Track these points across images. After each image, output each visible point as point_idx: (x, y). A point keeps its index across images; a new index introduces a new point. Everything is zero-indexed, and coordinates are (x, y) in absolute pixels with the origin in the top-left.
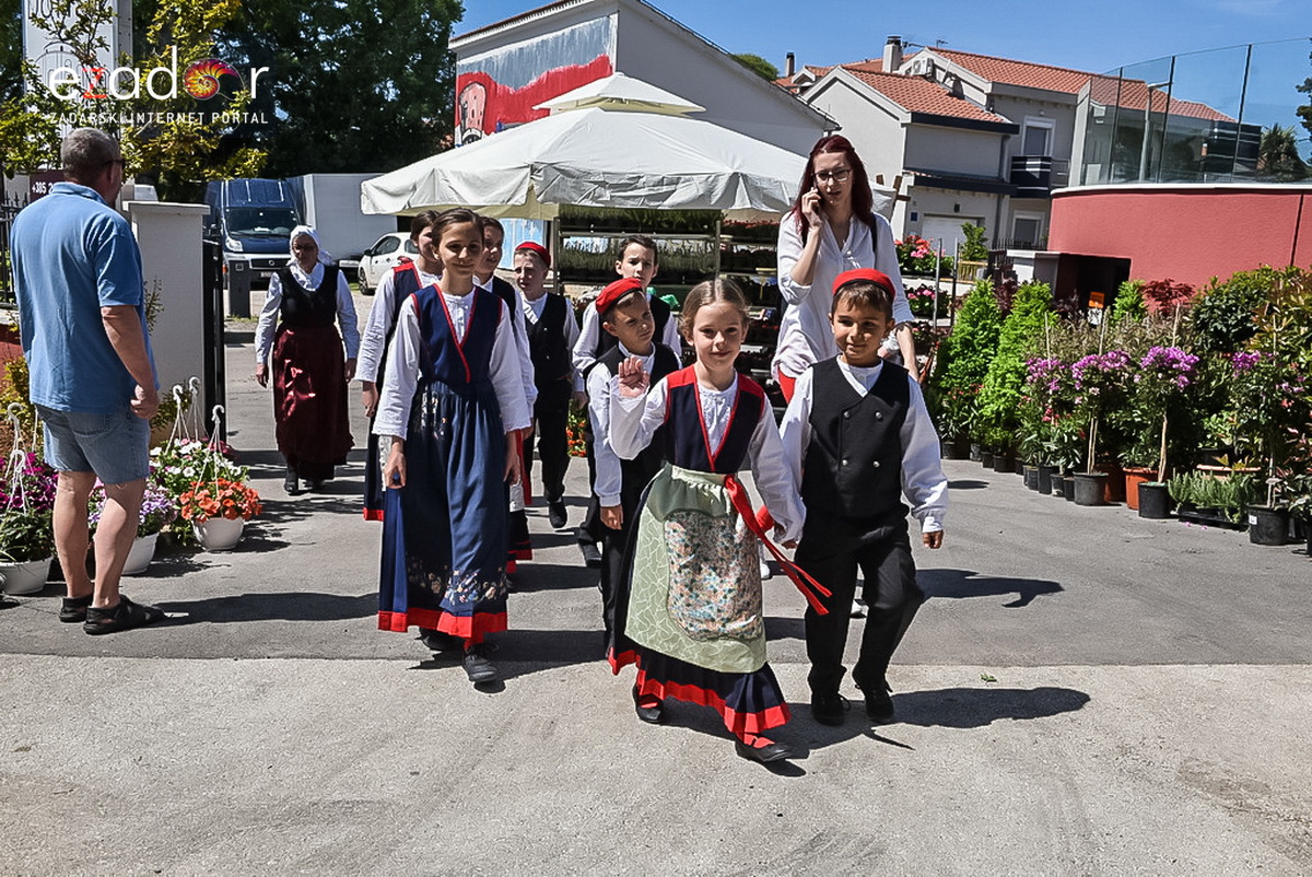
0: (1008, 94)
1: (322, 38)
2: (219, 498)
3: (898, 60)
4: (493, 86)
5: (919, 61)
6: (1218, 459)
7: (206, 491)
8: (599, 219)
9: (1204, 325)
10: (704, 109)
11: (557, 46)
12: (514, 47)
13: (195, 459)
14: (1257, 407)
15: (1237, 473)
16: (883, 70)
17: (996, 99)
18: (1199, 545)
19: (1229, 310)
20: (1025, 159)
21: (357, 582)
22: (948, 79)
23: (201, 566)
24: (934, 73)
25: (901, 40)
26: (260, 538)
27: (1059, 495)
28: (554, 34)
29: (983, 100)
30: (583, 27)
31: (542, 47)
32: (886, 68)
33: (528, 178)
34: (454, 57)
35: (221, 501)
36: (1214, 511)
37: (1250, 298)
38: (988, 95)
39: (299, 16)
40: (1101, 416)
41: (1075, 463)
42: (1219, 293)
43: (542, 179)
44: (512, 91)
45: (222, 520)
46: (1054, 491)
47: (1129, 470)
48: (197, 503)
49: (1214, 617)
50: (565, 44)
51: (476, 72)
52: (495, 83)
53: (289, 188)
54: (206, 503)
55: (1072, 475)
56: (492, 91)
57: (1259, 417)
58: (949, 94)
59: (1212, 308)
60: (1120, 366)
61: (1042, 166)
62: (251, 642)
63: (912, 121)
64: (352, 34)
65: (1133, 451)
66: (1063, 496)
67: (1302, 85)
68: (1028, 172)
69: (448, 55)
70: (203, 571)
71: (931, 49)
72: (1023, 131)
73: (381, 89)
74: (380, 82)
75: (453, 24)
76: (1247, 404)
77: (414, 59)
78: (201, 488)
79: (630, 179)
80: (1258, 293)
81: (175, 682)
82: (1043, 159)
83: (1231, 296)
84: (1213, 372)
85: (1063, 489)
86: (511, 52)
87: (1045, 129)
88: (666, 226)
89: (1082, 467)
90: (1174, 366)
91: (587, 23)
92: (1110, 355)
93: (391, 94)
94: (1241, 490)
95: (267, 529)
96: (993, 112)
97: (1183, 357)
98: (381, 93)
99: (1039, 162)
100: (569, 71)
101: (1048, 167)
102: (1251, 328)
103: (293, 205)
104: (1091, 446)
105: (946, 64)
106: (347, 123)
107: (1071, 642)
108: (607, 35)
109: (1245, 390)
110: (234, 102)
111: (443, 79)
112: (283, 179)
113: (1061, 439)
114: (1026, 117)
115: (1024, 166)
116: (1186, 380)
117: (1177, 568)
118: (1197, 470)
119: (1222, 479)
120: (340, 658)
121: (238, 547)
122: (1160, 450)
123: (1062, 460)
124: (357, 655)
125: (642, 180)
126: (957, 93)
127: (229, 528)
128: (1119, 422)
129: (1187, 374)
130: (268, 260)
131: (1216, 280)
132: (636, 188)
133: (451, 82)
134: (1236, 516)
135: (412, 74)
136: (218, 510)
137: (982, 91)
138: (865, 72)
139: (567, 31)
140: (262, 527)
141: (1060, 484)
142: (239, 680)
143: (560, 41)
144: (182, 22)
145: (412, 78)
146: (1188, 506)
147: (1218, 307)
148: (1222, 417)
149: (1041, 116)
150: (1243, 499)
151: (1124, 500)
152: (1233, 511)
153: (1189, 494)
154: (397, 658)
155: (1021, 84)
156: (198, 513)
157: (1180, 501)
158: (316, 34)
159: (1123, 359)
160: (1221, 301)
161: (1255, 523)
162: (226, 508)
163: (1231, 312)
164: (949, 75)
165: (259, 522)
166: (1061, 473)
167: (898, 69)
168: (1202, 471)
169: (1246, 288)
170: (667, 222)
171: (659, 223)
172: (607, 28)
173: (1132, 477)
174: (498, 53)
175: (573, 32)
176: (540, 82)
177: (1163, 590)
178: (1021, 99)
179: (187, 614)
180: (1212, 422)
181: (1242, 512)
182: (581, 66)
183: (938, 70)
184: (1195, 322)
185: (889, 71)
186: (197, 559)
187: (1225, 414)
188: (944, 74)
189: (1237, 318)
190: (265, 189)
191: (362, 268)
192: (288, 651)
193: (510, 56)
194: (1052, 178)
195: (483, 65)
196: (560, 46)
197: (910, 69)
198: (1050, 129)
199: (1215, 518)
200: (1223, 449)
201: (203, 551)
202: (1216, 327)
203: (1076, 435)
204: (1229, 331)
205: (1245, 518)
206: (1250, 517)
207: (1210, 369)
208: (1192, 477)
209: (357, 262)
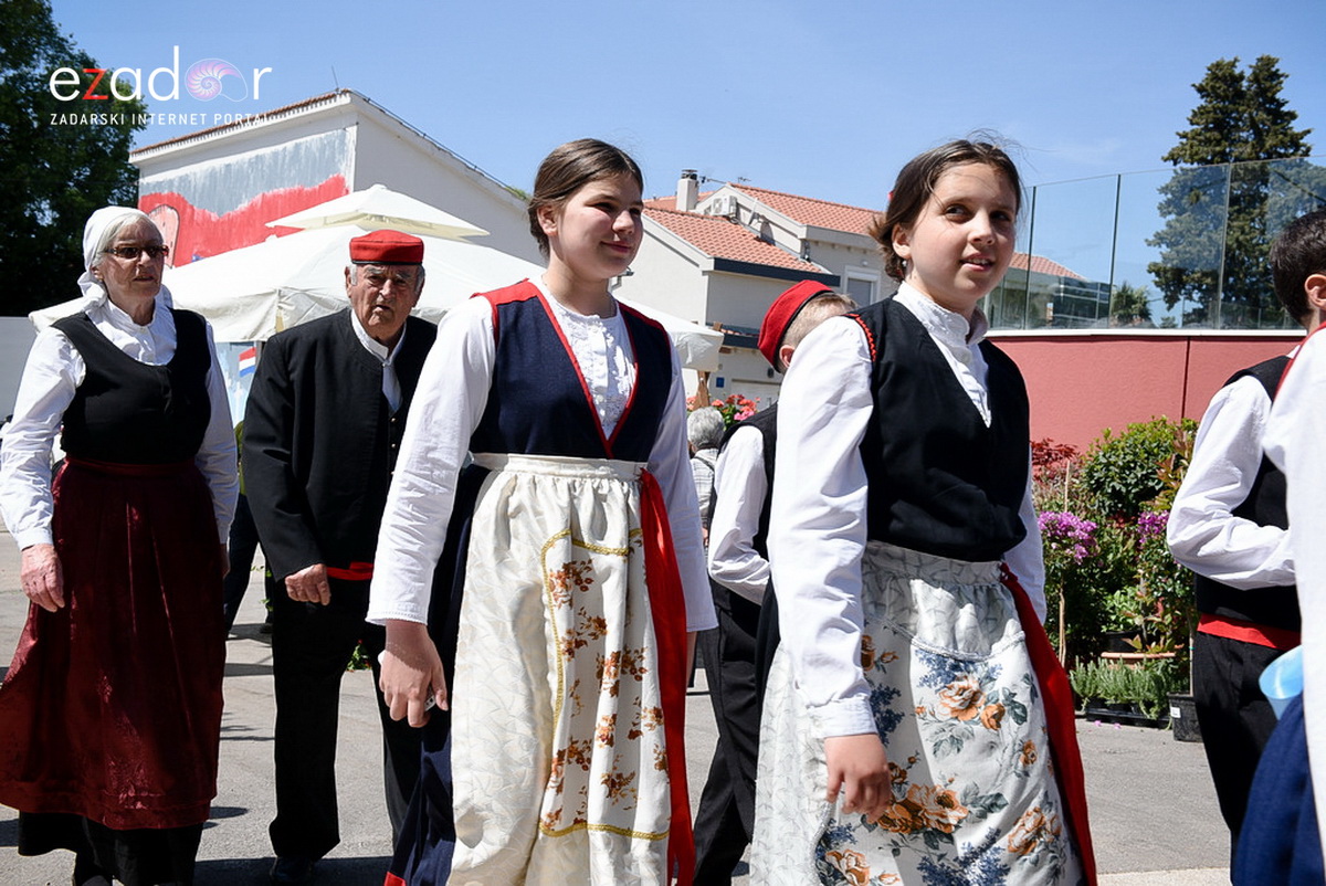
0: (825, 240)
3: (694, 199)
4: (189, 210)
5: (720, 199)
6: (1129, 641)
9: (1099, 485)
10: (491, 232)
11: (276, 162)
12: (218, 163)
14: (1171, 576)
15: (1149, 660)
16: (677, 209)
17: (812, 246)
18: (1117, 744)
19: (1127, 467)
22: (755, 221)
24: (738, 213)
25: (698, 174)
28: (273, 149)
29: (797, 246)
30: (312, 140)
31: (256, 163)
32: (681, 206)
33: (276, 308)
34: (135, 173)
36: (1127, 706)
37: (1149, 453)
38: (803, 241)
42: (1113, 448)
43: (292, 308)
44: (214, 217)
49: (1158, 820)
50: (287, 161)
51: (166, 192)
52: (192, 207)
56: (187, 217)
57: (1174, 589)
58: (757, 239)
59: (1107, 465)
63: (715, 268)
67: (1151, 238)
69: (127, 170)
71: (733, 186)
72: (844, 282)
73: (32, 210)
74: (32, 201)
75: (134, 133)
76: (1160, 573)
77: (79, 175)
80: (1158, 446)
83: (1127, 450)
84: (1109, 544)
86: (214, 169)
87: (870, 282)
90: (1069, 534)
91: (318, 136)
93: (47, 218)
94: (1157, 679)
96: (808, 260)
97: (1080, 525)
98: (33, 217)
100: (292, 193)
102: (1153, 487)
105: (752, 203)
108: (343, 151)
109: (1156, 557)
114: (847, 267)
116: (1084, 550)
117: (1100, 770)
118: (1102, 658)
119: (1136, 668)
122: (1058, 637)
126: (765, 238)
129: (1083, 543)
131: (1109, 433)
134: (1154, 710)
135: (77, 195)
137: (796, 236)
138: (656, 210)
139: (290, 145)
143: (280, 157)
145: (79, 199)
146: (1097, 702)
147: (1114, 464)
148: (1125, 594)
149: (864, 266)
150: (1160, 690)
152: (1149, 705)
153: (1097, 687)
155: (840, 229)
157: (1086, 696)
160: (1118, 456)
161: (1179, 716)
163: (1130, 469)
164: (755, 216)
167: (695, 207)
168: (1108, 659)
169: (1144, 441)
172: (343, 143)
174: (198, 170)
175: (297, 146)
176: (252, 207)
178: (840, 246)
180: (1116, 599)
181: (1160, 705)
182: (308, 189)
183: (742, 211)
184: (1088, 482)
185: (684, 210)
187: (1129, 590)
188: (750, 215)
189: (1136, 477)
193: (212, 174)
195: (176, 184)
196: (280, 162)
197: (709, 208)
198: (875, 283)
199: (1129, 715)
200: (1133, 631)
202: (1113, 487)
204: (1129, 492)
205: (1165, 712)
206: (1172, 709)
207: (1105, 540)
208: (1097, 667)
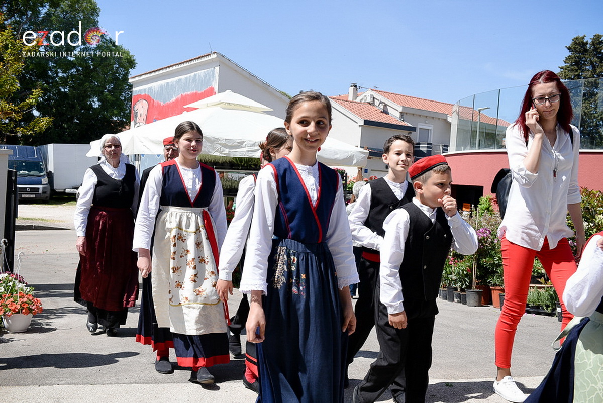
0: (410, 112)
1: (60, 75)
2: (19, 303)
3: (356, 96)
4: (152, 101)
5: (367, 95)
6: (539, 280)
7: (12, 299)
8: (218, 163)
10: (273, 110)
11: (187, 82)
12: (164, 82)
13: (4, 282)
15: (548, 288)
16: (349, 100)
17: (405, 115)
18: (534, 323)
20: (419, 144)
21: (100, 347)
22: (381, 104)
23: (8, 340)
24: (374, 101)
25: (357, 85)
26: (40, 327)
27: (458, 302)
28: (186, 76)
29: (398, 115)
30: (201, 73)
31: (179, 82)
32: (350, 99)
34: (131, 87)
35: (20, 305)
36: (538, 307)
38: (401, 113)
39: (48, 63)
40: (478, 261)
41: (466, 285)
44: (162, 104)
45: (21, 315)
46: (456, 300)
47: (494, 288)
48: (6, 306)
50: (191, 81)
51: (143, 94)
52: (153, 100)
53: (39, 151)
54: (12, 305)
55: (465, 291)
56: (151, 104)
58: (382, 112)
60: (487, 236)
61: (428, 147)
62: (46, 377)
63: (364, 124)
64: (76, 73)
65: (495, 277)
66: (461, 302)
68: (421, 150)
69: (128, 85)
70: (10, 343)
71: (372, 90)
72: (418, 130)
73: (91, 102)
74: (90, 98)
75: (130, 70)
77: (109, 87)
78: (8, 298)
79: (238, 143)
81: (6, 398)
82: (428, 144)
85: (460, 299)
86: (162, 85)
87: (428, 130)
88: (253, 167)
89: (469, 287)
91: (203, 71)
92: (481, 230)
93: (96, 105)
94: (551, 296)
95: (42, 322)
96: (403, 120)
98: (91, 104)
99: (426, 145)
100: (193, 94)
101: (431, 148)
103: (42, 160)
104: (474, 277)
105: (380, 97)
106: (73, 118)
107: (486, 367)
108: (213, 77)
110: (32, 95)
111: (125, 97)
112: (36, 146)
113: (459, 273)
114: (419, 123)
115: (419, 147)
117: (527, 333)
119: (542, 291)
120: (99, 384)
121: (28, 331)
123: (459, 284)
124: (108, 382)
125: (245, 144)
126: (385, 112)
127: (24, 320)
128: (487, 263)
130: (26, 188)
132: (242, 147)
133: (130, 99)
134: (549, 309)
135: (108, 95)
136: (19, 310)
137: (398, 111)
138: (340, 100)
139: (192, 75)
140: (39, 321)
141: (459, 296)
142: (43, 396)
143: (188, 79)
144: (10, 52)
145: (108, 97)
149: (426, 123)
150: (552, 300)
151: (492, 304)
152: (547, 306)
154: (131, 383)
155: (416, 108)
156: (7, 311)
158: (57, 73)
159: (488, 232)
162: (23, 308)
164: (381, 102)
165: (37, 319)
166: (459, 291)
167: (356, 99)
170: (254, 165)
171: (250, 165)
172: (213, 73)
173: (495, 291)
174: (155, 85)
175: (195, 75)
176: (177, 100)
177: (523, 343)
178: (416, 115)
179: (5, 364)
181: (552, 306)
182: (199, 92)
183: (375, 100)
185: (351, 100)
186: (5, 337)
188: (379, 102)
190: (27, 151)
191: (79, 193)
192: (69, 381)
193: (161, 87)
194: (432, 153)
195: (147, 91)
196: (188, 81)
197: (362, 99)
198: (431, 130)
199: (539, 310)
200: (541, 276)
201: (8, 333)
203: (466, 271)
205: (554, 309)
206: (557, 308)
209: (75, 190)
